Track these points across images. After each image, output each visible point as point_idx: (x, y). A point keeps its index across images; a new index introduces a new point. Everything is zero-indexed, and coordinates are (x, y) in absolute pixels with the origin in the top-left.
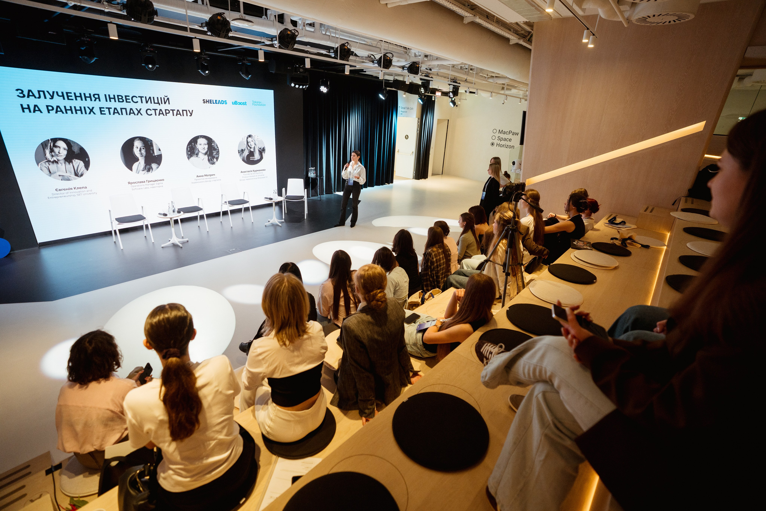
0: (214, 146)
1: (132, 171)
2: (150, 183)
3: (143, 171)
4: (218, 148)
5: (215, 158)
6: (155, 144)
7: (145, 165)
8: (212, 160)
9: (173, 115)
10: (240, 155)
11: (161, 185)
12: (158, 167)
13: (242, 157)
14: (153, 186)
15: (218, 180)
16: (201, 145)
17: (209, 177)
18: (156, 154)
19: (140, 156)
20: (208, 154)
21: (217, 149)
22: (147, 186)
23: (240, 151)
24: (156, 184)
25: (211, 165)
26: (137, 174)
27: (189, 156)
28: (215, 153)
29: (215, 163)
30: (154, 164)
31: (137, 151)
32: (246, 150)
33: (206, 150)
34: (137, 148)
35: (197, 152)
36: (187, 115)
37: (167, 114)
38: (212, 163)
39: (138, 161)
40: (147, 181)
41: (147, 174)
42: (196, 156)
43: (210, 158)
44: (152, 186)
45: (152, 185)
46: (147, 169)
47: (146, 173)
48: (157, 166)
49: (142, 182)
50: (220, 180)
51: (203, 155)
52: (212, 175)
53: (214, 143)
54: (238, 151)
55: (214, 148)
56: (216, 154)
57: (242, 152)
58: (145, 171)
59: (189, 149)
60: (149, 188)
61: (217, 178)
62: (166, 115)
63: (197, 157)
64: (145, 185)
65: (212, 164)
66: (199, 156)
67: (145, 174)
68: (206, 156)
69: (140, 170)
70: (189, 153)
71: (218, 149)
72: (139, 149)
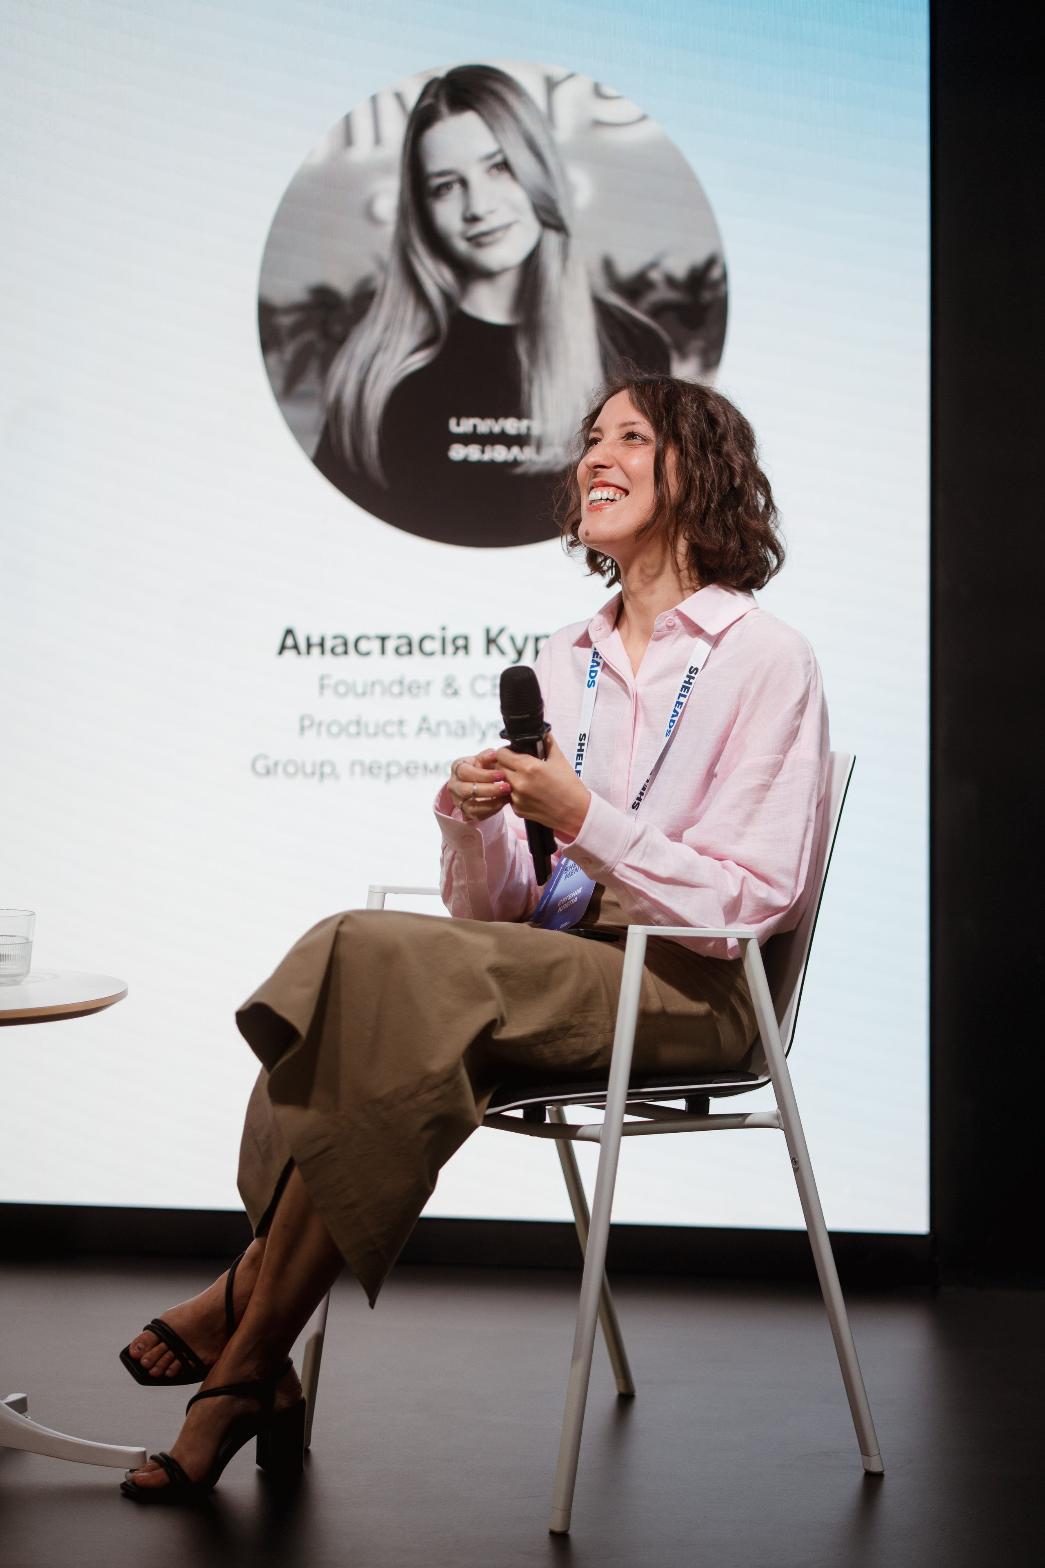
10: (280, 372)
13: (313, 416)
23: (286, 321)
32: (381, 313)
54: (266, 310)
57: (312, 334)
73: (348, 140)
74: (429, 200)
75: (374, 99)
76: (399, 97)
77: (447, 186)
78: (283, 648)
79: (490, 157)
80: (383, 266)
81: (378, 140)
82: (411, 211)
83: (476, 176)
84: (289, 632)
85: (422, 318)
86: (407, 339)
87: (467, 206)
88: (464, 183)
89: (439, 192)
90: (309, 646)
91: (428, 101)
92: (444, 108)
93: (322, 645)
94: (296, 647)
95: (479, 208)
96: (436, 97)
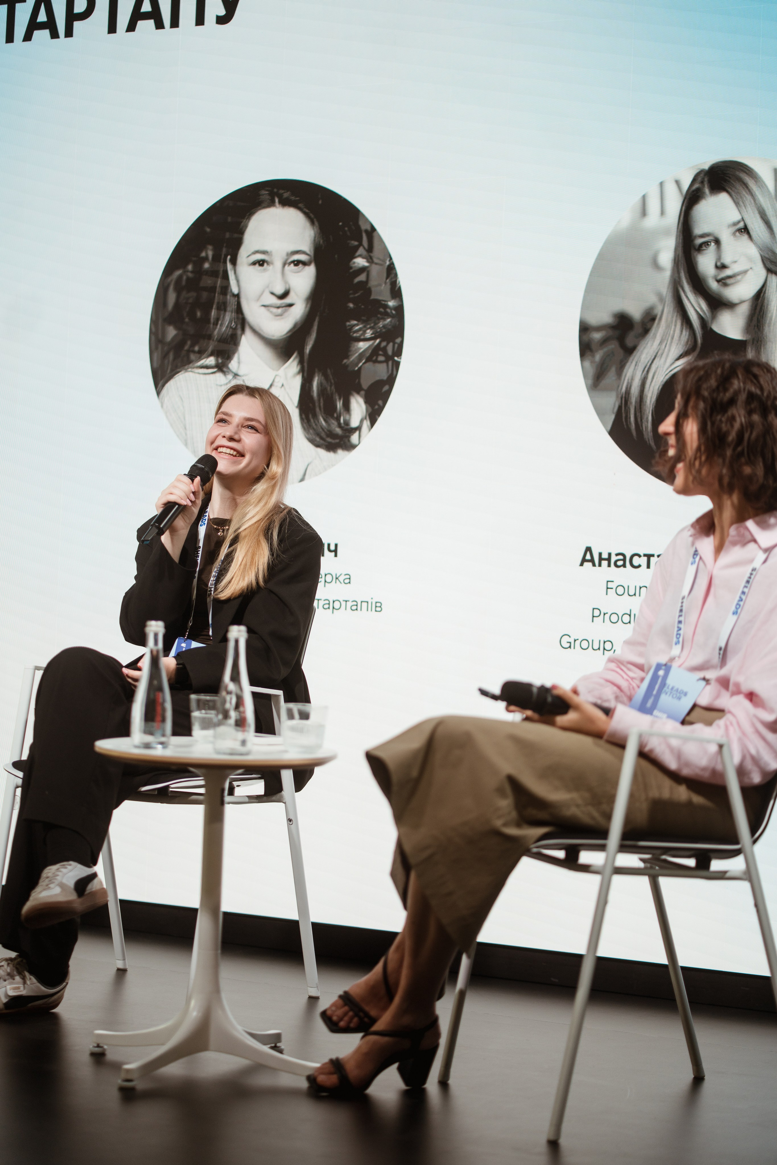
0: (362, 277)
4: (396, 293)
5: (358, 390)
8: (330, 411)
9: (112, 28)
10: (591, 371)
13: (611, 401)
15: (356, 606)
16: (261, 263)
20: (308, 349)
21: (391, 303)
23: (597, 336)
25: (321, 452)
27: (165, 356)
28: (363, 346)
29: (354, 438)
32: (659, 331)
33: (298, 311)
35: (226, 322)
36: (200, 20)
37: (77, 24)
38: (331, 434)
42: (211, 361)
43: (322, 391)
50: (378, 607)
51: (267, 354)
53: (370, 249)
54: (584, 329)
55: (369, 291)
56: (372, 356)
57: (613, 345)
59: (172, 297)
61: (348, 580)
62: (69, 33)
63: (222, 367)
65: (331, 447)
66: (233, 365)
68: (292, 366)
70: (171, 332)
71: (400, 310)
73: (644, 213)
74: (694, 253)
75: (661, 184)
76: (678, 183)
77: (707, 244)
78: (584, 560)
79: (735, 224)
80: (661, 299)
81: (663, 213)
82: (682, 261)
83: (726, 236)
84: (588, 549)
85: (686, 334)
86: (676, 348)
87: (719, 258)
88: (717, 242)
89: (700, 249)
90: (601, 559)
91: (696, 186)
92: (707, 191)
93: (609, 559)
94: (592, 561)
95: (727, 259)
96: (702, 182)
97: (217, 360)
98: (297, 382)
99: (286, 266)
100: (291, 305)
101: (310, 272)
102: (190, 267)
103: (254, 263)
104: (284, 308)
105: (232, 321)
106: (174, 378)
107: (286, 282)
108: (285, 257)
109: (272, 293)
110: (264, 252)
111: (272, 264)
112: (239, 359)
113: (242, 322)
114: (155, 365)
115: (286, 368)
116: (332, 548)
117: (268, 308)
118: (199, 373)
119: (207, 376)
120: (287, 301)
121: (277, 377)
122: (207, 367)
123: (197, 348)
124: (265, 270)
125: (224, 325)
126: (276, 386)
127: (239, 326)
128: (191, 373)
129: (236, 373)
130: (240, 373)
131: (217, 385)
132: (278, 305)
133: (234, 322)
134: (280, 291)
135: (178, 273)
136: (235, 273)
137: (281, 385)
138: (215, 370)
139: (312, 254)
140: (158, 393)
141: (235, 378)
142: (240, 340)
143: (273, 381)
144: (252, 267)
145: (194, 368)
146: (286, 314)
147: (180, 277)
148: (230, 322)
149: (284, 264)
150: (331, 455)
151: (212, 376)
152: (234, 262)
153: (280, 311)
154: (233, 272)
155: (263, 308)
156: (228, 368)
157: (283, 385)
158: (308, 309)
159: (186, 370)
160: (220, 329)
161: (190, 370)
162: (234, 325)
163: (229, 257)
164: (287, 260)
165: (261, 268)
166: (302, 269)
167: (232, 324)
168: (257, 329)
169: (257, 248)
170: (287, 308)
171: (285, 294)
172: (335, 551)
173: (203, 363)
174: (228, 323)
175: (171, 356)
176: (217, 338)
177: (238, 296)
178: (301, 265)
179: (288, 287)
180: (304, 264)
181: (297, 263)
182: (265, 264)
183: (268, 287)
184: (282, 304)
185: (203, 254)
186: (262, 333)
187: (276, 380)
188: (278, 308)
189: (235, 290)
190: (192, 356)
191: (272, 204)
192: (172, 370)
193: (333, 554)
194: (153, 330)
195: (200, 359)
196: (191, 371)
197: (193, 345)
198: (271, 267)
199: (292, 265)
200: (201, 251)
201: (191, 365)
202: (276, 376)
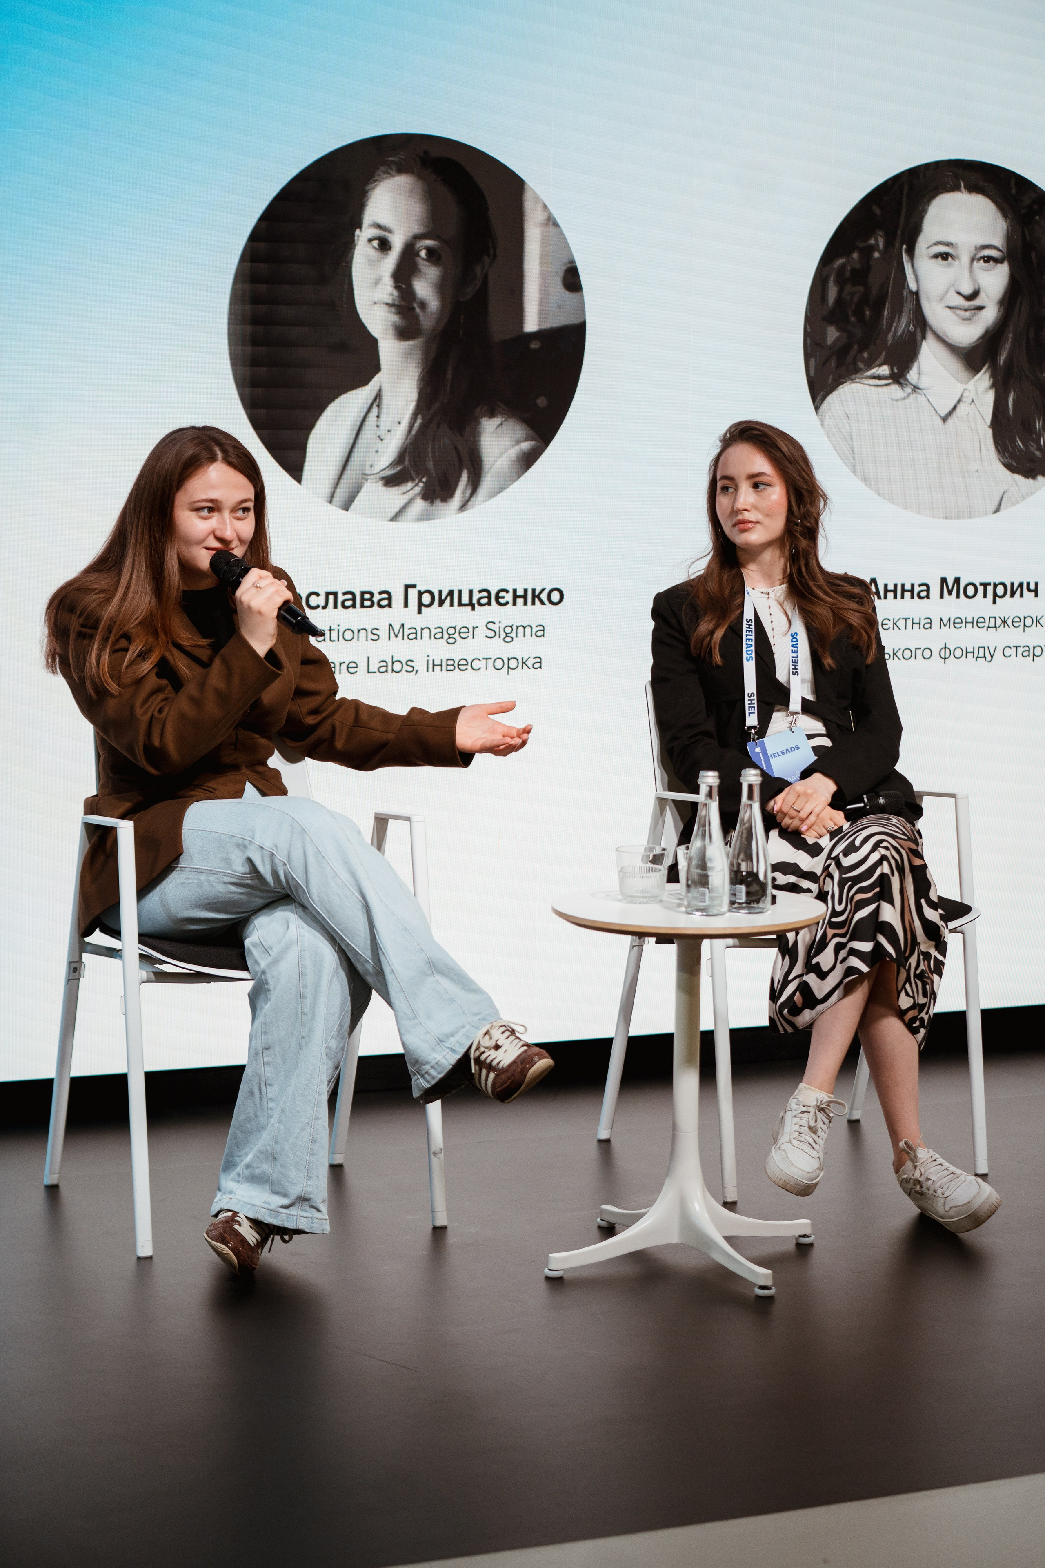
1: (298, 478)
2: (436, 616)
3: (391, 481)
6: (540, 216)
7: (418, 422)
11: (523, 647)
12: (527, 460)
14: (461, 650)
16: (945, 256)
17: (981, 606)
18: (531, 325)
19: (391, 332)
20: (1002, 359)
22: (401, 649)
24: (482, 632)
25: (1019, 478)
26: (335, 511)
27: (825, 363)
30: (497, 421)
31: (377, 281)
33: (990, 315)
34: (384, 245)
35: (903, 324)
38: (1030, 458)
39: (365, 382)
40: (413, 594)
41: (424, 517)
42: (885, 370)
43: (1019, 408)
44: (441, 651)
45: (450, 635)
46: (430, 464)
47: (420, 505)
48: (526, 446)
49: (366, 600)
51: (954, 364)
52: (1015, 590)
58: (412, 489)
59: (833, 292)
60: (420, 665)
63: (898, 377)
64: (383, 632)
65: (1030, 473)
66: (911, 375)
67: (405, 526)
68: (983, 379)
69: (364, 477)
70: (832, 334)
72: (390, 261)
97: (892, 369)
98: (990, 397)
99: (975, 262)
100: (981, 308)
101: (1003, 270)
102: (855, 256)
103: (936, 256)
104: (973, 311)
105: (910, 323)
106: (838, 390)
107: (974, 281)
108: (974, 252)
109: (959, 293)
110: (948, 244)
111: (958, 258)
112: (919, 368)
113: (921, 324)
114: (812, 374)
115: (976, 381)
116: (1032, 587)
117: (952, 310)
118: (870, 385)
119: (880, 389)
120: (977, 302)
121: (965, 391)
122: (879, 378)
123: (866, 355)
124: (950, 265)
125: (900, 328)
126: (965, 402)
127: (918, 330)
128: (858, 385)
129: (916, 385)
130: (921, 386)
131: (892, 399)
132: (966, 308)
133: (913, 325)
134: (967, 290)
135: (840, 262)
136: (913, 266)
137: (970, 401)
138: (890, 381)
139: (1005, 251)
140: (817, 409)
141: (915, 392)
142: (920, 347)
143: (962, 396)
144: (934, 260)
145: (862, 379)
146: (975, 318)
147: (843, 267)
148: (908, 324)
149: (972, 260)
150: (1030, 481)
151: (885, 388)
152: (911, 252)
153: (968, 314)
154: (910, 265)
155: (948, 309)
156: (907, 380)
157: (973, 401)
158: (1001, 313)
159: (853, 381)
160: (895, 332)
161: (857, 380)
162: (912, 329)
163: (904, 247)
164: (975, 255)
165: (944, 262)
166: (993, 267)
167: (910, 326)
168: (941, 334)
169: (939, 239)
170: (976, 311)
171: (975, 295)
172: (1036, 591)
173: (873, 373)
174: (905, 327)
175: (833, 364)
176: (891, 344)
177: (917, 294)
178: (992, 262)
179: (977, 287)
180: (997, 261)
181: (987, 259)
182: (950, 258)
183: (953, 285)
184: (971, 306)
185: (872, 241)
186: (947, 339)
187: (965, 395)
188: (966, 310)
189: (913, 286)
190: (861, 365)
191: (955, 188)
192: (834, 380)
193: (1033, 593)
194: (809, 329)
195: (869, 366)
196: (860, 383)
197: (861, 351)
198: (956, 262)
199: (982, 261)
200: (869, 238)
201: (859, 375)
202: (965, 389)
